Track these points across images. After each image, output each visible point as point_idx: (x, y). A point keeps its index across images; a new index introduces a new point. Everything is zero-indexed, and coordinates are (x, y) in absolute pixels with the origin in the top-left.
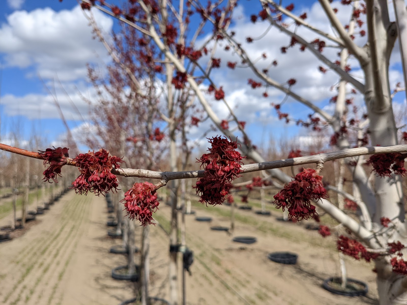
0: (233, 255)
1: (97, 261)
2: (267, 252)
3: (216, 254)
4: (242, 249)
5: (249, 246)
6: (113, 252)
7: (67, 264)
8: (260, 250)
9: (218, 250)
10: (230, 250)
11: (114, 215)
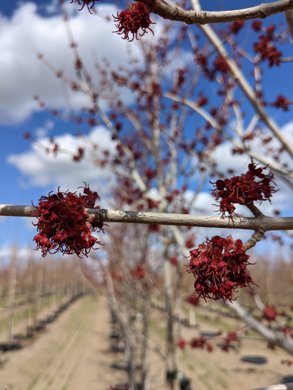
0: (241, 377)
1: (100, 377)
2: (279, 375)
3: (222, 375)
4: (251, 371)
5: (259, 367)
6: (115, 367)
7: (71, 377)
8: (271, 372)
9: (224, 370)
10: (238, 371)
11: (118, 326)
